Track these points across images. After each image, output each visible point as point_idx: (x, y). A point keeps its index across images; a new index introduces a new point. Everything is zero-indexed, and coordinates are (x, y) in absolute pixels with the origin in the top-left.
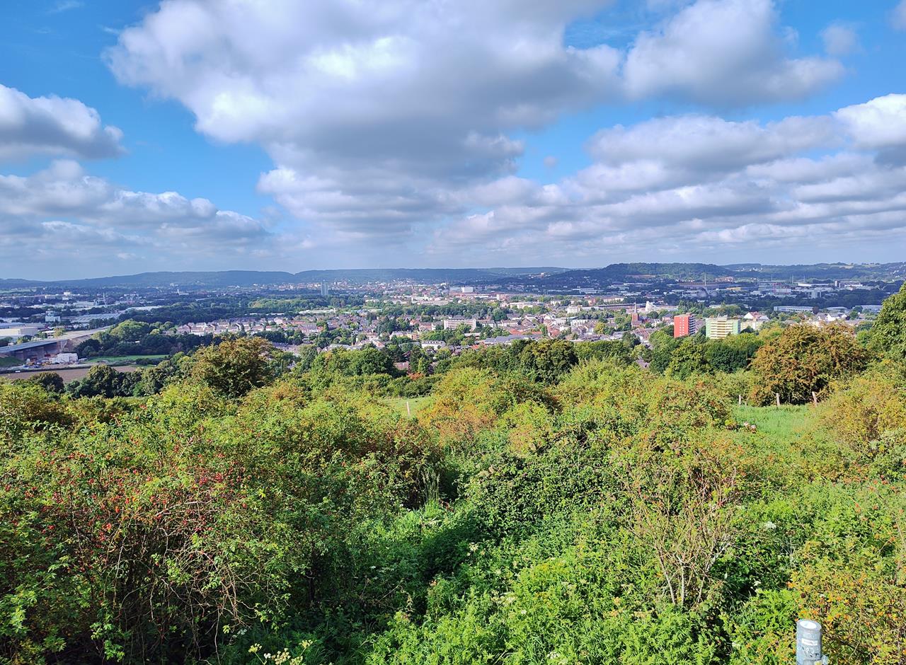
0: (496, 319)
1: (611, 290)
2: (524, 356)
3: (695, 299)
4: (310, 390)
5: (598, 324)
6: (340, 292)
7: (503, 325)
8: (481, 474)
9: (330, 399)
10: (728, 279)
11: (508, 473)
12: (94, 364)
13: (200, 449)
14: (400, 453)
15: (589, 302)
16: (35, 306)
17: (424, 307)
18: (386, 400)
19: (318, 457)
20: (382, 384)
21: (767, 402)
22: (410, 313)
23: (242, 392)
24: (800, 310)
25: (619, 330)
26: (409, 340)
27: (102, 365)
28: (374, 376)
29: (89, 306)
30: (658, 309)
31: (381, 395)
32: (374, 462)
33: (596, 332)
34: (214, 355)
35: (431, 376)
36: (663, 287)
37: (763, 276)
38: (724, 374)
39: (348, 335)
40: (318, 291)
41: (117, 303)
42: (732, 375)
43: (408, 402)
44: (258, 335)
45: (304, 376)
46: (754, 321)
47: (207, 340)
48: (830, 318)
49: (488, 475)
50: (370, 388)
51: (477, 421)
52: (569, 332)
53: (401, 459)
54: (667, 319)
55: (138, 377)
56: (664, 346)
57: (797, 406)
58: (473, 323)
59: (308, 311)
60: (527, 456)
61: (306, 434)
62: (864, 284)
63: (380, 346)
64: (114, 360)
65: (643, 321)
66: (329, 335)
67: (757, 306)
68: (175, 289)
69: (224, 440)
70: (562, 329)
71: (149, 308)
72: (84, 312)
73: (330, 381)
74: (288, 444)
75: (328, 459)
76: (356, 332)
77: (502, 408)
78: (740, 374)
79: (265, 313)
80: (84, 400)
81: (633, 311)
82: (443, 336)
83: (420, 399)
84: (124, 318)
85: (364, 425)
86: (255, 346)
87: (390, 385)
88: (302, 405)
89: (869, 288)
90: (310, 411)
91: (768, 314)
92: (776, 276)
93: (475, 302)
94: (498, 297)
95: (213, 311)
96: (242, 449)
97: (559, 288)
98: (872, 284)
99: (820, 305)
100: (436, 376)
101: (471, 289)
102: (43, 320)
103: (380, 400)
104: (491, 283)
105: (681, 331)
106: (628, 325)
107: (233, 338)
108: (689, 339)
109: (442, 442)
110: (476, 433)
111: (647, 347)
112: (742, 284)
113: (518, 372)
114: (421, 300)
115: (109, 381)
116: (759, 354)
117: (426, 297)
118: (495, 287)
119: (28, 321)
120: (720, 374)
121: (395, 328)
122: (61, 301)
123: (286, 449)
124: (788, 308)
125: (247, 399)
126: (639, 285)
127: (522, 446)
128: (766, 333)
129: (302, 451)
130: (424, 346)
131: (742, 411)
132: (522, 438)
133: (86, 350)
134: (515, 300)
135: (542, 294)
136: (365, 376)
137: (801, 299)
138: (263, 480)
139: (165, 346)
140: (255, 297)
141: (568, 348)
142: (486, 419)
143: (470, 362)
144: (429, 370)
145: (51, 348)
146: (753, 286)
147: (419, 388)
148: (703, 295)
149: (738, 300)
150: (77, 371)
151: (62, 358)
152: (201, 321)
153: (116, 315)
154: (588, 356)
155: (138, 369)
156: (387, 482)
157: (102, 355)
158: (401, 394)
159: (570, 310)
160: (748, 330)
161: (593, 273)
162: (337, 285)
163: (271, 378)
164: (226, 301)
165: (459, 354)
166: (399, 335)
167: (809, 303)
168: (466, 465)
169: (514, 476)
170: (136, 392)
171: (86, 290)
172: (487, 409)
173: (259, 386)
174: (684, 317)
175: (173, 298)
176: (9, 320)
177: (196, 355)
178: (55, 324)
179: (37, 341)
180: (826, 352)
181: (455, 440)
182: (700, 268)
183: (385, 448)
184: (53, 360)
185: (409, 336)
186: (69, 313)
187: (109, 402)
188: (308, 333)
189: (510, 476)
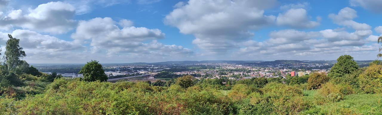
0: (247, 72)
1: (276, 66)
2: (254, 81)
3: (296, 68)
4: (202, 88)
5: (273, 74)
6: (210, 65)
7: (249, 74)
8: (243, 108)
9: (207, 90)
10: (302, 63)
11: (249, 108)
12: (157, 79)
13: (178, 99)
14: (223, 103)
15: (271, 69)
16: (147, 68)
17: (230, 69)
18: (220, 91)
19: (203, 103)
20: (219, 87)
21: (311, 89)
22: (226, 71)
23: (187, 87)
24: (317, 70)
25: (278, 75)
26: (226, 77)
27: (158, 80)
28: (217, 85)
29: (157, 68)
30: (287, 70)
31: (219, 89)
32: (216, 105)
33: (272, 76)
34: (181, 79)
35: (231, 86)
36: (288, 65)
37: (309, 63)
38: (302, 84)
39: (211, 75)
40: (205, 65)
41: (162, 67)
42: (304, 84)
43: (225, 91)
44: (191, 75)
45: (201, 84)
46: (308, 72)
47: (180, 76)
48: (323, 71)
49: (244, 109)
50: (216, 88)
51: (242, 96)
52: (266, 76)
53: (223, 104)
54: (289, 72)
55: (165, 83)
56: (289, 78)
57: (316, 90)
58: (242, 73)
59: (202, 70)
60: (254, 105)
61: (201, 98)
62: (329, 64)
63: (219, 78)
64: (161, 79)
65: (284, 73)
66: (207, 75)
67: (309, 69)
68: (174, 65)
69: (183, 98)
70: (264, 75)
71: (168, 69)
72: (156, 69)
73: (207, 86)
74: (196, 100)
75: (206, 104)
76: (213, 75)
77: (249, 93)
78: (305, 84)
79: (193, 70)
80: (155, 87)
81: (281, 71)
82: (234, 76)
83: (228, 91)
84: (163, 70)
85: (214, 97)
86: (190, 77)
87: (221, 87)
88: (200, 91)
89: (329, 65)
90: (202, 92)
91: (311, 71)
92: (312, 63)
93: (242, 68)
94: (248, 67)
95: (182, 69)
96: (186, 100)
97: (264, 65)
98: (330, 64)
99: (321, 68)
100: (233, 85)
101: (241, 65)
102: (148, 70)
103: (218, 91)
104: (246, 64)
105: (293, 75)
106: (280, 74)
107: (185, 75)
108: (294, 77)
109: (233, 101)
110: (242, 99)
111: (285, 79)
112: (305, 65)
113: (253, 85)
114: (229, 68)
115: (160, 83)
116: (309, 79)
117: (230, 67)
118: (247, 65)
119: (146, 71)
120: (301, 84)
121: (223, 74)
122: (152, 67)
123: (196, 101)
124: (315, 70)
125: (188, 89)
126: (283, 65)
127: (253, 102)
128: (310, 75)
129: (200, 101)
130: (229, 78)
131: (305, 92)
132: (253, 100)
133: (156, 77)
134: (252, 68)
135: (259, 67)
136: (215, 85)
137: (317, 68)
138: (191, 107)
139: (171, 76)
140: (190, 66)
141: (265, 79)
142: (244, 96)
143: (241, 82)
144: (231, 84)
145: (149, 76)
146: (307, 65)
147: (228, 88)
148: (297, 67)
149: (304, 68)
150: (154, 81)
151: (151, 78)
152: (179, 72)
153: (162, 70)
154: (270, 81)
155: (165, 81)
156: (220, 109)
157: (158, 78)
158: (224, 89)
159: (266, 71)
160: (307, 74)
161: (271, 62)
162: (209, 64)
163: (193, 85)
164: (184, 67)
165: (238, 81)
166: (224, 76)
167: (319, 68)
168: (239, 106)
169: (251, 109)
170: (165, 86)
171: (156, 65)
172: (245, 93)
173: (191, 86)
174: (293, 72)
175: (173, 66)
176: (142, 70)
177: (178, 79)
178: (150, 71)
179: (147, 74)
180: (321, 78)
181: (237, 101)
182: (296, 61)
183: (219, 102)
184: (149, 78)
185: (226, 76)
186: (153, 69)
187: (160, 87)
188: (202, 75)
189: (250, 109)
